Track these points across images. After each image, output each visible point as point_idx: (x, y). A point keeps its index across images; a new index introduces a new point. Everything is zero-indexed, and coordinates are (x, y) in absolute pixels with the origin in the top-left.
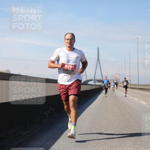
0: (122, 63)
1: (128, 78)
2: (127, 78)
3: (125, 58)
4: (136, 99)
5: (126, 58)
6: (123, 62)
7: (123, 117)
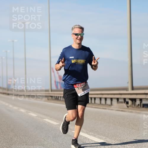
0: (2, 58)
1: (11, 80)
2: (10, 82)
3: (6, 52)
4: (22, 110)
5: (9, 51)
6: (4, 58)
7: (5, 137)
